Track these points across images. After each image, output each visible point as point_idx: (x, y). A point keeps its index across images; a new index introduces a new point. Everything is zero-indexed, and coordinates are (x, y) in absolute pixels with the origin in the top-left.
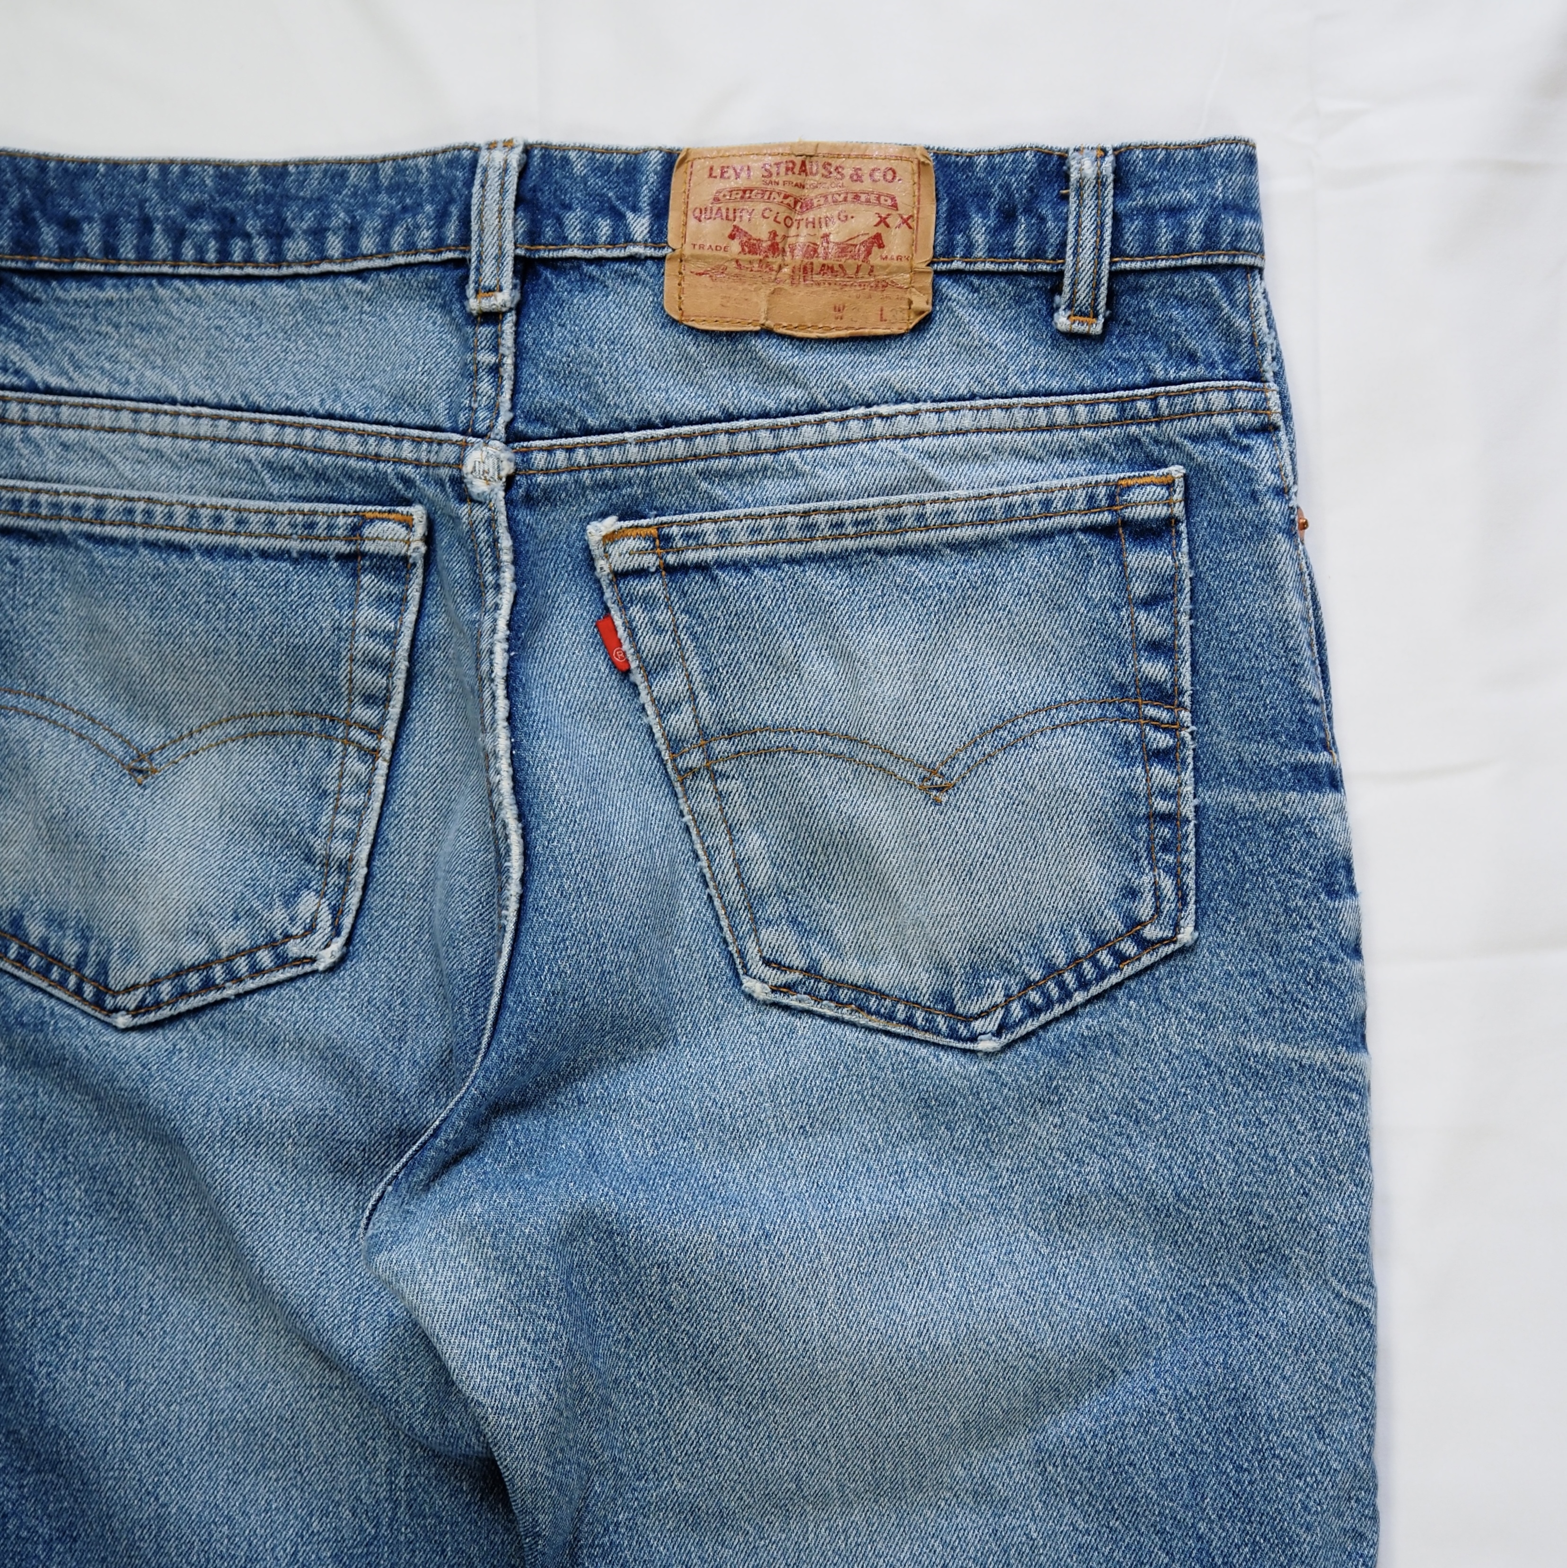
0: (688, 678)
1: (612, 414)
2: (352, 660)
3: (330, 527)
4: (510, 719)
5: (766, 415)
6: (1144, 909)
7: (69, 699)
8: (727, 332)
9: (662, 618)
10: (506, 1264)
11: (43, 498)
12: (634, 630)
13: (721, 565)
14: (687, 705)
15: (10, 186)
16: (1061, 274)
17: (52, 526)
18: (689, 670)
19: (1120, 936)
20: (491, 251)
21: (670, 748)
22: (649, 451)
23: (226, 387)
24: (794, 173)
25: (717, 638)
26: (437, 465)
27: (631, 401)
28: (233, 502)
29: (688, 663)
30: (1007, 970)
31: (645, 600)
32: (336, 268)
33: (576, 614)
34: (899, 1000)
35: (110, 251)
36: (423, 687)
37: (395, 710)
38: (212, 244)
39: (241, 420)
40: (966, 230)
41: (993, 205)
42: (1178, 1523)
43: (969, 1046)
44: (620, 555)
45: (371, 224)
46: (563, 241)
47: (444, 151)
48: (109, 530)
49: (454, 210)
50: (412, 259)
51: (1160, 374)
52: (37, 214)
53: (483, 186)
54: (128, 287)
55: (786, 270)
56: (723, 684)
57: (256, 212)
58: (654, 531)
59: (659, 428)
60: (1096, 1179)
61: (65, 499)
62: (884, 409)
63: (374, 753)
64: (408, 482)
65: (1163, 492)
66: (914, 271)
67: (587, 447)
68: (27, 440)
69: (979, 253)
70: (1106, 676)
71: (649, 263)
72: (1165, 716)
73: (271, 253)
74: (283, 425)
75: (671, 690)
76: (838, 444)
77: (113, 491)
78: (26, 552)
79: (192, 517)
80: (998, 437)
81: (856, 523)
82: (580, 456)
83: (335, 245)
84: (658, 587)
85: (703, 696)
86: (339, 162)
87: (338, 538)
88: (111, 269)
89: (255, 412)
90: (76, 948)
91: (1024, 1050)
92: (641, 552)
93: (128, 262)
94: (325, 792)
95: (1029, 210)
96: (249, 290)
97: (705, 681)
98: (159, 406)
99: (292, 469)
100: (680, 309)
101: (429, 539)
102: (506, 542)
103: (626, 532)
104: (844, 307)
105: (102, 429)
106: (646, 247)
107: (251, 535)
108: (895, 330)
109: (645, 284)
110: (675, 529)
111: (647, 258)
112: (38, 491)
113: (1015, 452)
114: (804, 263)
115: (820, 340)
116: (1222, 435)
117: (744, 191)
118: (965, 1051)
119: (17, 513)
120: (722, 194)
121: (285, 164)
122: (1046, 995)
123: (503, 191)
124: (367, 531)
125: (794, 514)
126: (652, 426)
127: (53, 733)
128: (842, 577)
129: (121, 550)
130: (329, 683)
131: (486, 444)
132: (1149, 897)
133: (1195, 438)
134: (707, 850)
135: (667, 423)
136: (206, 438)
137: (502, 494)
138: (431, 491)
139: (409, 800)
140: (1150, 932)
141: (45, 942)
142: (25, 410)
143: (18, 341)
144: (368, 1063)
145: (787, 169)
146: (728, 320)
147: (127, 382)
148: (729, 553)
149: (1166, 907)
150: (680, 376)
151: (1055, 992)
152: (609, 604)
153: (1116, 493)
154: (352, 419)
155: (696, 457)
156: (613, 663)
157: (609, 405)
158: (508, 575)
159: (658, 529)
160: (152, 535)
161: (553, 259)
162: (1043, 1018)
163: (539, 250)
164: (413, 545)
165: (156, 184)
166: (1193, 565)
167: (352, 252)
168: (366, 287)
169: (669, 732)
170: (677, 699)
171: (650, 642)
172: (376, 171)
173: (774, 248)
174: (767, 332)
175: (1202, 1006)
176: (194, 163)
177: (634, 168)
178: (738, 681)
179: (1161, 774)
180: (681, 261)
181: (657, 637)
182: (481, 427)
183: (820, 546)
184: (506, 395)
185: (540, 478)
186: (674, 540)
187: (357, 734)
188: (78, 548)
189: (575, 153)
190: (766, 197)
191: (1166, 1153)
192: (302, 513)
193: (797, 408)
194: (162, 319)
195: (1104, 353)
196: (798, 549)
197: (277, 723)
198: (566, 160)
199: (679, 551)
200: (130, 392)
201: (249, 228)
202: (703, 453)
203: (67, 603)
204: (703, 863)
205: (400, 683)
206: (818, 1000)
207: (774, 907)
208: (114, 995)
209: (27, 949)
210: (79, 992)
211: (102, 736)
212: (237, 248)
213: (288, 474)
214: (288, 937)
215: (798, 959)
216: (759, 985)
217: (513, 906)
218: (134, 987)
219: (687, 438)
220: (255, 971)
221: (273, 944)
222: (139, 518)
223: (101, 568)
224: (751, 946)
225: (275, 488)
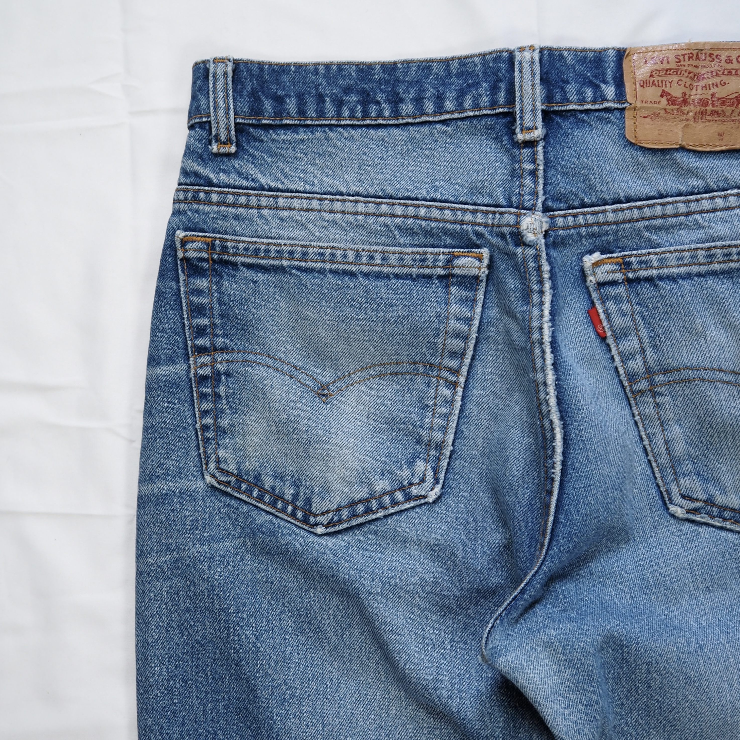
0: (640, 341)
1: (599, 196)
2: (446, 333)
3: (435, 261)
4: (554, 364)
5: (681, 194)
7: (282, 357)
8: (661, 149)
9: (625, 308)
11: (272, 248)
12: (609, 315)
13: (660, 278)
14: (639, 356)
15: (246, 79)
17: (277, 263)
18: (641, 336)
20: (528, 108)
21: (628, 379)
22: (619, 216)
23: (372, 185)
24: (693, 60)
25: (658, 318)
26: (499, 226)
27: (610, 188)
28: (380, 248)
29: (640, 332)
31: (615, 298)
32: (431, 119)
33: (577, 306)
35: (302, 113)
36: (483, 347)
37: (467, 360)
38: (359, 108)
39: (381, 203)
44: (602, 273)
45: (451, 94)
46: (567, 101)
47: (490, 53)
48: (310, 265)
49: (502, 85)
50: (477, 113)
52: (260, 94)
53: (521, 71)
54: (312, 132)
55: (691, 114)
56: (662, 344)
57: (381, 90)
58: (620, 260)
59: (624, 203)
61: (284, 248)
63: (455, 384)
64: (479, 235)
67: (584, 214)
68: (260, 216)
71: (616, 112)
73: (392, 112)
74: (406, 206)
75: (630, 348)
76: (722, 210)
77: (312, 243)
78: (261, 277)
79: (357, 256)
82: (581, 220)
83: (429, 107)
84: (623, 291)
85: (649, 352)
86: (426, 61)
87: (439, 267)
88: (303, 123)
89: (389, 199)
92: (613, 272)
93: (312, 119)
94: (427, 406)
96: (381, 133)
97: (650, 342)
98: (334, 197)
99: (412, 229)
100: (636, 137)
101: (489, 267)
102: (546, 268)
103: (605, 261)
104: (724, 133)
105: (302, 209)
106: (614, 103)
107: (390, 266)
109: (613, 123)
110: (633, 259)
111: (615, 109)
112: (268, 244)
114: (702, 110)
115: (710, 152)
117: (667, 71)
119: (257, 256)
120: (654, 73)
121: (395, 63)
123: (533, 74)
124: (456, 263)
125: (702, 249)
126: (620, 202)
127: (277, 375)
128: (728, 284)
129: (317, 275)
130: (432, 346)
131: (534, 214)
134: (648, 436)
135: (628, 200)
136: (362, 214)
137: (543, 241)
138: (494, 240)
139: (475, 410)
141: (274, 487)
142: (259, 201)
143: (252, 163)
145: (689, 58)
146: (662, 142)
147: (314, 184)
148: (666, 271)
150: (634, 174)
152: (595, 301)
154: (447, 201)
155: (643, 219)
156: (597, 332)
157: (597, 191)
158: (547, 285)
159: (623, 259)
160: (334, 267)
161: (561, 111)
163: (553, 106)
164: (482, 270)
165: (324, 76)
167: (440, 110)
168: (449, 129)
169: (628, 370)
170: (633, 352)
171: (618, 321)
172: (448, 65)
173: (685, 102)
174: (682, 149)
176: (344, 64)
177: (600, 59)
178: (671, 342)
180: (635, 110)
181: (623, 318)
182: (528, 204)
183: (716, 267)
184: (541, 187)
185: (561, 232)
186: (633, 265)
187: (444, 374)
188: (291, 274)
189: (567, 52)
190: (679, 73)
192: (419, 253)
193: (698, 190)
194: (331, 149)
196: (704, 269)
197: (400, 368)
198: (561, 57)
199: (635, 271)
200: (316, 189)
201: (379, 98)
202: (648, 216)
203: (283, 304)
204: (646, 442)
205: (471, 346)
206: (712, 517)
207: (688, 467)
208: (315, 516)
209: (263, 491)
210: (293, 515)
211: (302, 377)
212: (373, 110)
213: (410, 232)
214: (411, 484)
215: (702, 496)
216: (679, 509)
217: (558, 467)
218: (327, 512)
219: (640, 208)
220: (395, 503)
221: (402, 488)
222: (327, 258)
223: (305, 285)
224: (674, 489)
225: (402, 240)
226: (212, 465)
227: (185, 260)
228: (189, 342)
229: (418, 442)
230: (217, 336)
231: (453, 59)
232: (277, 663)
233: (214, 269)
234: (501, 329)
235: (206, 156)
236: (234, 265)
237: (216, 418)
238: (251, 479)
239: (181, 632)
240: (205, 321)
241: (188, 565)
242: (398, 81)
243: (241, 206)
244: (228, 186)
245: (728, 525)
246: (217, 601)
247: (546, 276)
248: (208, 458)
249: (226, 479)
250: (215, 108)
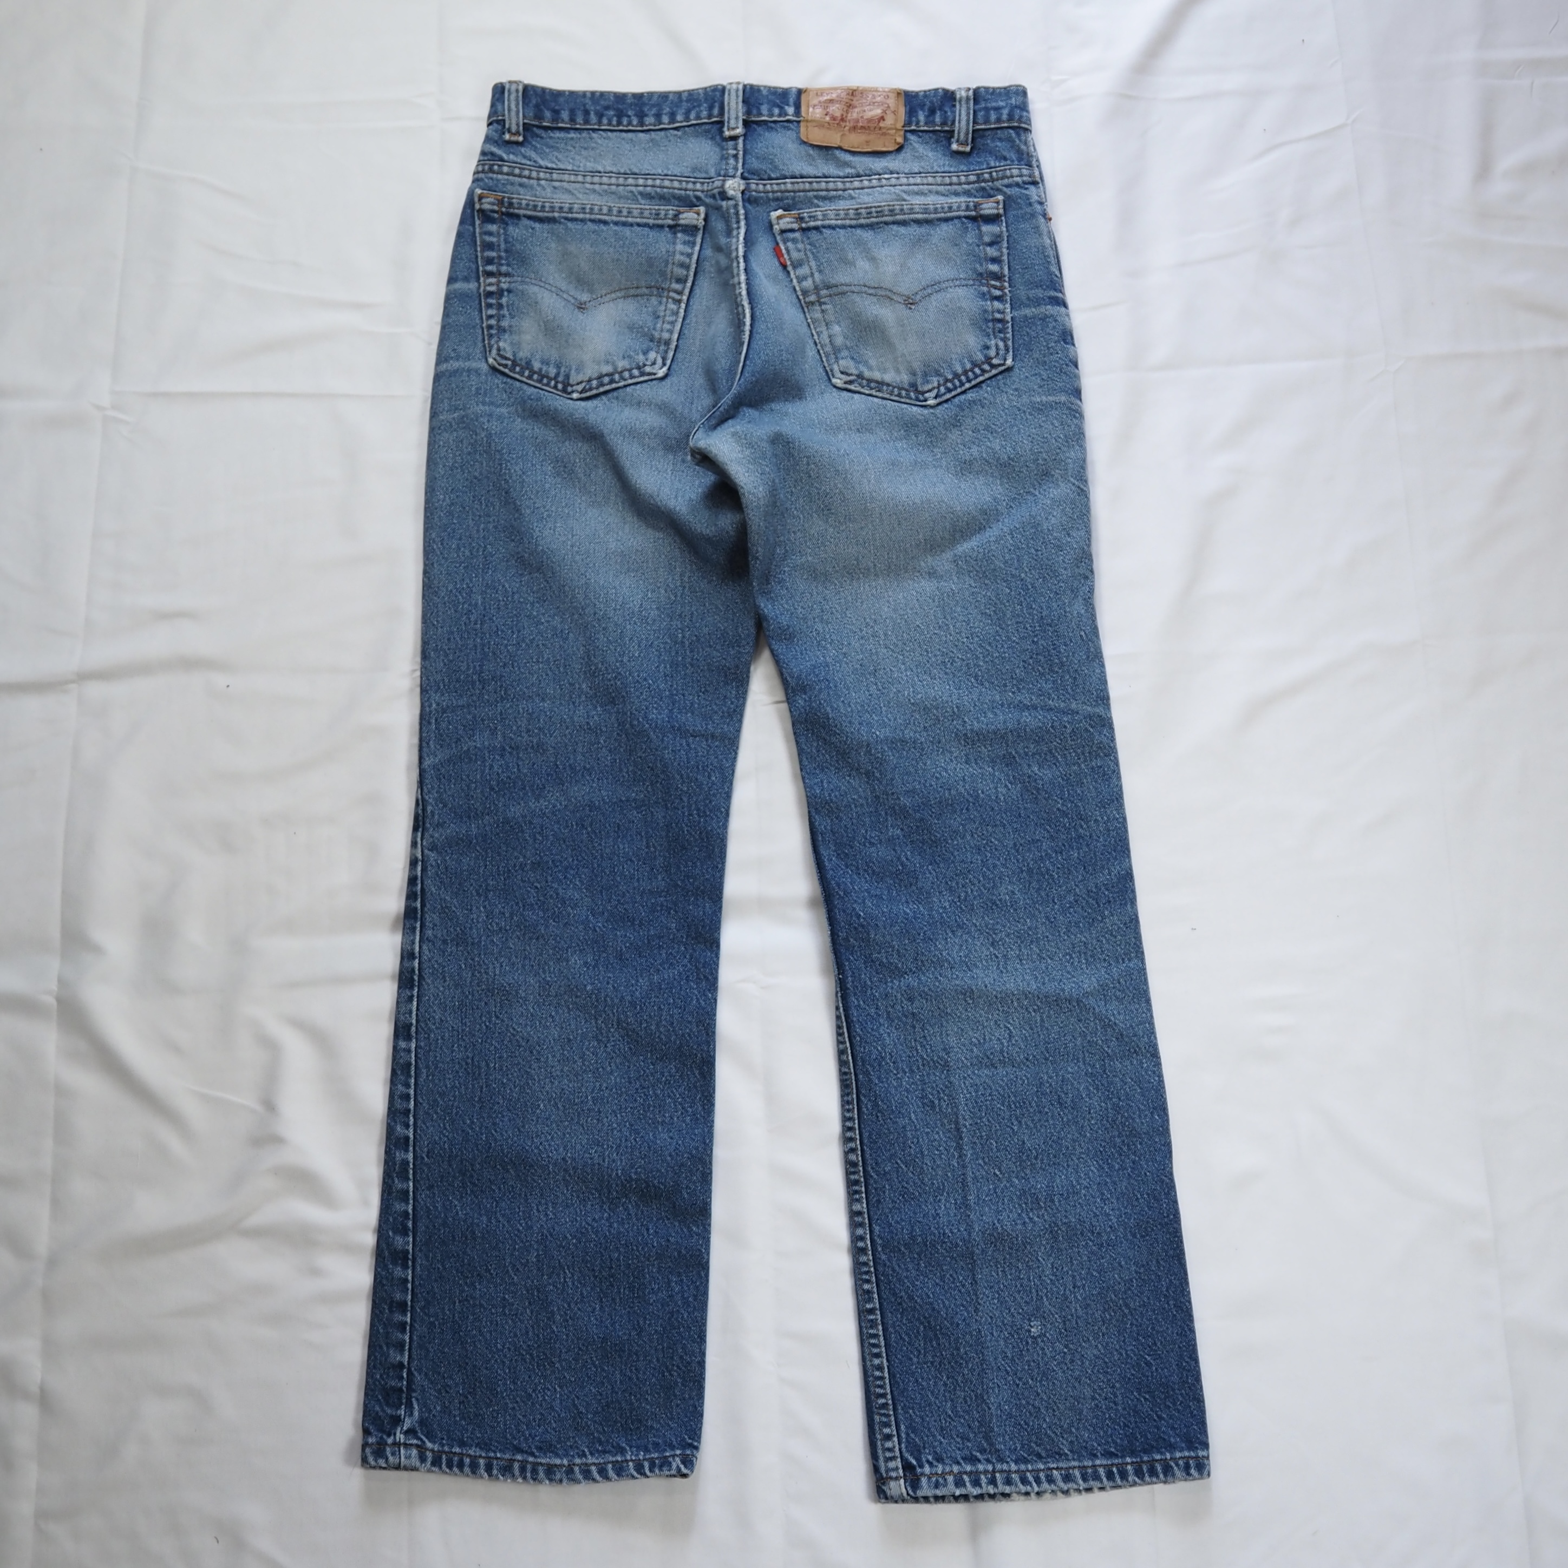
0: (811, 268)
1: (781, 173)
2: (673, 264)
3: (666, 215)
4: (745, 270)
5: (839, 177)
6: (992, 353)
7: (551, 282)
8: (825, 146)
9: (800, 246)
10: (750, 445)
11: (547, 205)
12: (789, 251)
13: (824, 227)
14: (810, 278)
15: (532, 96)
16: (953, 131)
17: (550, 215)
18: (811, 265)
19: (983, 363)
20: (733, 116)
21: (803, 295)
22: (796, 187)
23: (622, 167)
24: (850, 96)
25: (822, 252)
26: (712, 190)
27: (789, 169)
28: (626, 206)
29: (811, 262)
30: (938, 374)
31: (793, 240)
32: (666, 127)
33: (767, 244)
34: (894, 387)
35: (572, 120)
37: (689, 284)
38: (615, 119)
39: (629, 178)
40: (917, 117)
41: (926, 108)
42: (1013, 576)
43: (924, 403)
44: (784, 224)
45: (681, 111)
46: (760, 114)
47: (710, 87)
48: (575, 215)
49: (717, 105)
50: (699, 122)
51: (992, 164)
52: (542, 107)
53: (729, 97)
54: (580, 133)
55: (847, 128)
56: (825, 269)
57: (631, 109)
58: (797, 215)
59: (799, 179)
60: (976, 454)
61: (556, 205)
62: (886, 176)
63: (679, 301)
64: (698, 198)
65: (995, 205)
66: (897, 130)
67: (771, 184)
68: (539, 185)
69: (922, 124)
70: (975, 270)
71: (795, 122)
72: (998, 284)
73: (639, 122)
74: (647, 179)
75: (803, 273)
76: (868, 188)
77: (577, 202)
78: (537, 225)
79: (610, 211)
80: (930, 187)
81: (877, 212)
82: (768, 187)
83: (665, 119)
84: (798, 235)
85: (817, 275)
86: (665, 93)
87: (669, 219)
88: (573, 127)
89: (634, 175)
90: (555, 371)
91: (946, 405)
92: (792, 223)
93: (580, 124)
94: (659, 317)
95: (940, 109)
96: (630, 135)
97: (817, 269)
98: (594, 174)
99: (650, 194)
100: (807, 138)
101: (705, 220)
102: (742, 211)
103: (786, 216)
104: (870, 141)
105: (570, 182)
106: (794, 117)
107: (633, 217)
108: (890, 149)
109: (793, 130)
110: (806, 215)
111: (793, 121)
112: (544, 202)
113: (937, 193)
114: (854, 125)
115: (861, 152)
116: (1017, 185)
117: (831, 101)
118: (922, 406)
119: (535, 210)
120: (822, 102)
121: (642, 94)
122: (953, 384)
123: (737, 96)
124: (681, 216)
125: (852, 210)
126: (797, 178)
127: (547, 292)
128: (871, 232)
129: (579, 223)
130: (663, 274)
131: (734, 180)
132: (994, 349)
133: (1007, 186)
134: (817, 333)
135: (802, 177)
136: (614, 185)
137: (740, 197)
138: (708, 200)
139: (694, 320)
140: (995, 361)
141: (541, 369)
142: (538, 175)
143: (534, 150)
144: (680, 409)
145: (847, 94)
146: (825, 142)
147: (580, 166)
148: (827, 222)
149: (1001, 352)
150: (807, 161)
151: (957, 383)
152: (779, 241)
153: (976, 206)
154: (675, 176)
155: (813, 190)
156: (781, 262)
157: (780, 170)
158: (743, 223)
160: (593, 217)
161: (758, 121)
162: (953, 393)
163: (752, 117)
164: (700, 220)
165: (590, 99)
166: (1008, 231)
167: (673, 120)
168: (679, 133)
169: (802, 288)
170: (806, 276)
171: (795, 255)
172: (680, 95)
173: (842, 120)
174: (840, 148)
175: (1016, 390)
176: (605, 92)
177: (786, 93)
178: (831, 268)
179: (997, 304)
180: (807, 122)
181: (798, 254)
182: (731, 174)
183: (862, 221)
184: (740, 165)
185: (754, 193)
186: (805, 218)
187: (672, 294)
188: (560, 223)
189: (764, 88)
190: (839, 103)
191: (1004, 443)
192: (655, 210)
193: (851, 175)
194: (593, 145)
195: (971, 160)
196: (853, 222)
197: (639, 291)
198: (758, 90)
199: (807, 222)
200: (581, 169)
201: (629, 114)
202: (815, 189)
203: (553, 245)
204: (816, 337)
205: (692, 274)
206: (863, 387)
207: (845, 353)
208: (572, 386)
209: (533, 372)
210: (555, 387)
211: (565, 296)
212: (625, 120)
213: (648, 196)
214: (645, 365)
215: (855, 372)
216: (838, 381)
217: (747, 333)
218: (581, 382)
219: (810, 183)
220: (632, 377)
221: (639, 368)
222: (588, 211)
223: (571, 230)
224: (836, 367)
225: (643, 202)
226: (494, 352)
227: (481, 211)
228: (481, 269)
229: (652, 341)
230: (502, 265)
231: (684, 91)
232: (538, 492)
233: (503, 220)
234: (713, 262)
235: (500, 142)
236: (518, 217)
237: (499, 321)
238: (523, 363)
239: (463, 471)
240: (494, 254)
241: (472, 419)
242: (644, 104)
243: (525, 177)
244: (516, 163)
245: (874, 392)
246: (493, 444)
247: (742, 217)
248: (491, 347)
249: (504, 362)
250: (509, 110)
